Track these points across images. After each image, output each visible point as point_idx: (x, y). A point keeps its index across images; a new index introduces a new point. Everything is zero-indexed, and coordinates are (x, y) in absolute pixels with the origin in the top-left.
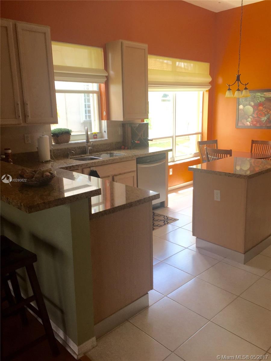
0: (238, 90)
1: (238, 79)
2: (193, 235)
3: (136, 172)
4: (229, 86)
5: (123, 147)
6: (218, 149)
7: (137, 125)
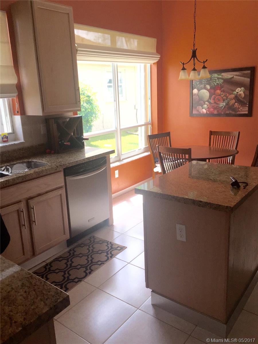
0: (194, 69)
1: (194, 55)
2: (148, 286)
3: (64, 188)
4: (183, 64)
5: (48, 150)
6: (172, 147)
7: (68, 120)
